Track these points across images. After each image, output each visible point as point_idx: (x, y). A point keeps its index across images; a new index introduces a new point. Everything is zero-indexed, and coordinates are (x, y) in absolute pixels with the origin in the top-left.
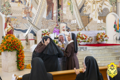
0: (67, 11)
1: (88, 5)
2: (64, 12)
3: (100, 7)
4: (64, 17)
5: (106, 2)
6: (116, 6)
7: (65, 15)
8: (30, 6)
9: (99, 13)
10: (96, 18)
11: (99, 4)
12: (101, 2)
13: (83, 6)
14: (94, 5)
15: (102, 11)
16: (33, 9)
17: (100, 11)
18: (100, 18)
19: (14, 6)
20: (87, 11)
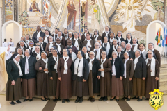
0: (93, 20)
1: (120, 12)
2: (89, 21)
3: (139, 13)
4: (89, 27)
5: (147, 7)
7: (90, 24)
8: (49, 15)
9: (137, 21)
10: (132, 27)
11: (137, 10)
13: (114, 13)
14: (130, 12)
15: (141, 19)
16: (52, 18)
17: (138, 18)
18: (137, 27)
19: (32, 15)
20: (119, 19)
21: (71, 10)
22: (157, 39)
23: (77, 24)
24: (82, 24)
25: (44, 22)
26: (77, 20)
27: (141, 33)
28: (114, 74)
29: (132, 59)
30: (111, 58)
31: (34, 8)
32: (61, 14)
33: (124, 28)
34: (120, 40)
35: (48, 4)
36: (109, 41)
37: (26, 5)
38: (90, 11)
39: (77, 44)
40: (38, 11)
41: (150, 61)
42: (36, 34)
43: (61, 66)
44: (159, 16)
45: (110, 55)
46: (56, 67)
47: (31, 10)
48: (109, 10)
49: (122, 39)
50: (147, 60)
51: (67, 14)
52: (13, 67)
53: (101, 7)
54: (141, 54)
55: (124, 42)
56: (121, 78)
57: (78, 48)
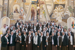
0: (42, 16)
1: (55, 13)
2: (41, 17)
3: (63, 14)
4: (41, 20)
5: (67, 11)
6: (74, 13)
7: (41, 18)
8: (22, 14)
9: (62, 17)
10: (60, 20)
11: (62, 12)
12: (64, 11)
13: (52, 14)
14: (59, 13)
15: (64, 16)
16: (24, 15)
17: (63, 16)
18: (63, 20)
19: (15, 14)
20: (54, 16)
21: (33, 12)
22: (72, 26)
23: (35, 19)
24: (38, 18)
25: (20, 17)
26: (35, 17)
27: (65, 23)
28: (53, 44)
29: (61, 36)
30: (51, 36)
31: (16, 11)
32: (28, 14)
33: (57, 20)
34: (55, 27)
35: (23, 9)
36: (50, 27)
37: (13, 10)
38: (41, 13)
39: (35, 28)
40: (18, 12)
41: (70, 37)
42: (16, 24)
43: (28, 40)
44: (72, 15)
45: (51, 34)
46: (25, 40)
47: (15, 12)
48: (50, 12)
49: (56, 26)
50: (68, 37)
51: (31, 14)
52: (4, 40)
53: (46, 11)
54: (65, 34)
55: (57, 28)
56: (57, 46)
57: (36, 31)
